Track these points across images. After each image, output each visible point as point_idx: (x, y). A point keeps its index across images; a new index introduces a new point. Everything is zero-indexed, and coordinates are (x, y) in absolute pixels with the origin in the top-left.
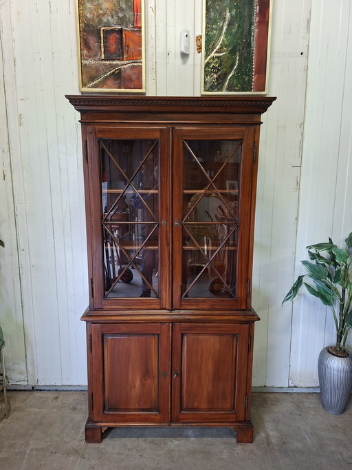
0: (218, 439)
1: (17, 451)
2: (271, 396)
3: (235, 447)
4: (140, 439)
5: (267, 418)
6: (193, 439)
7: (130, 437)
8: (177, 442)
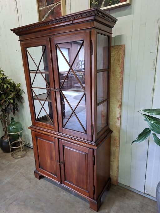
0: (83, 201)
1: (16, 170)
2: (131, 193)
3: (87, 209)
4: (53, 185)
5: (117, 203)
6: (72, 195)
7: (50, 182)
8: (65, 193)
